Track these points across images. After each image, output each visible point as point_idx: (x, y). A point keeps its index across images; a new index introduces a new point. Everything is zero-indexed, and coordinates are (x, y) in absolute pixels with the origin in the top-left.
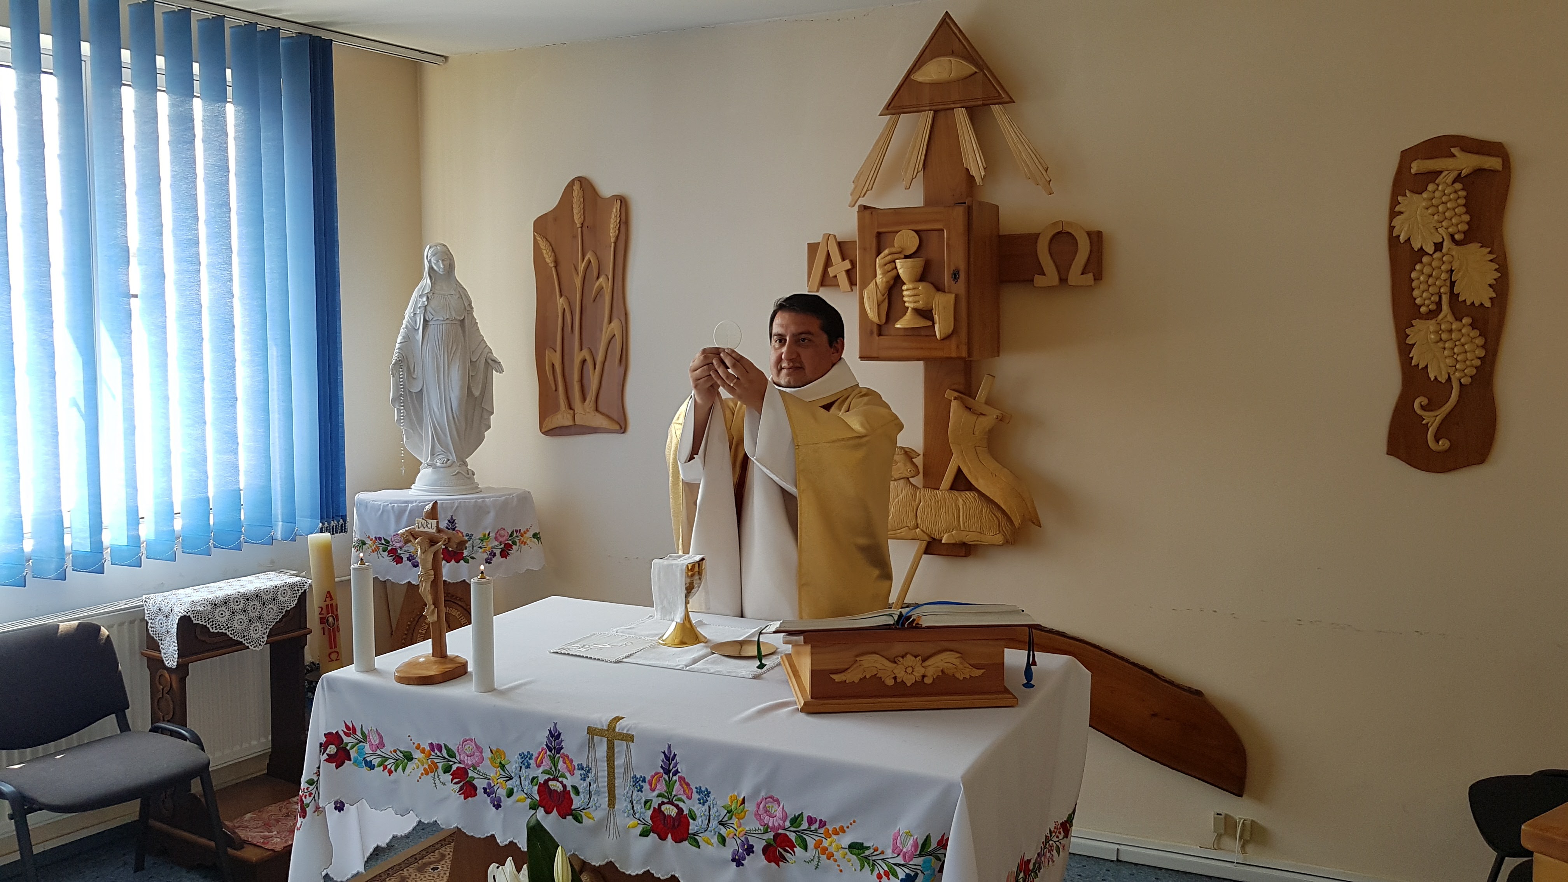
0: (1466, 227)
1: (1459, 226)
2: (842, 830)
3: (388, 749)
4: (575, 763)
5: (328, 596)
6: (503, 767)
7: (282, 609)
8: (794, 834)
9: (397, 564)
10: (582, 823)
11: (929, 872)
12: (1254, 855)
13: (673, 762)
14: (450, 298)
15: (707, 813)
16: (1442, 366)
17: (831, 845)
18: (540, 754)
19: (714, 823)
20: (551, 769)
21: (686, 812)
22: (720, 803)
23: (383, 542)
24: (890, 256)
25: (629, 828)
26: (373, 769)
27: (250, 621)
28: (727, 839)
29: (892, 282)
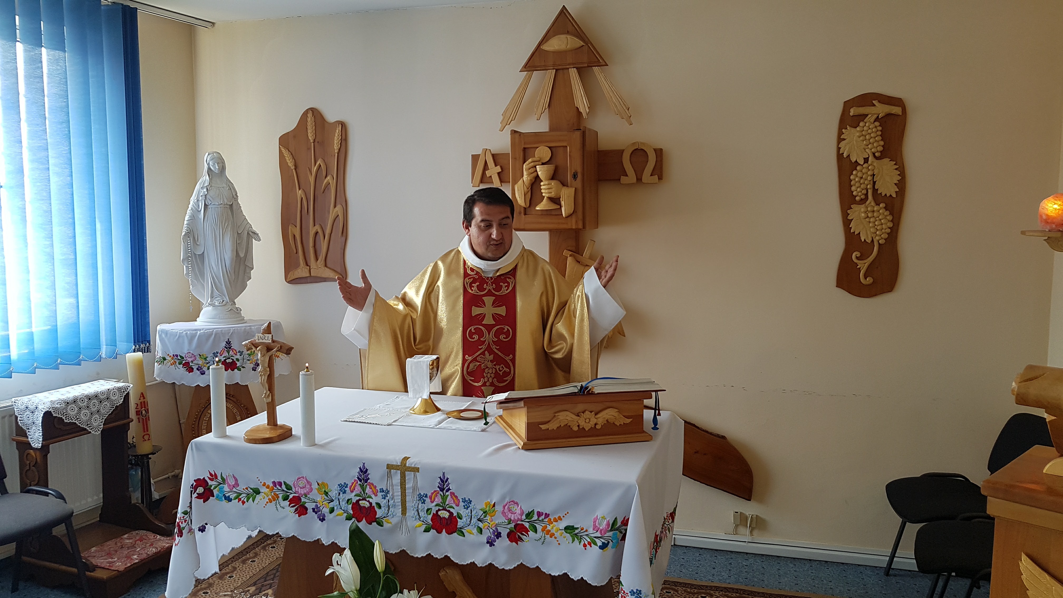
0: (882, 149)
1: (878, 148)
2: (560, 519)
3: (241, 487)
4: (378, 488)
5: (142, 396)
6: (326, 493)
7: (113, 405)
8: (528, 523)
9: (189, 373)
10: (383, 526)
11: (615, 541)
12: (758, 537)
13: (446, 483)
14: (223, 189)
15: (470, 514)
16: (868, 232)
17: (553, 528)
18: (353, 483)
19: (474, 520)
20: (361, 493)
21: (455, 514)
22: (479, 507)
23: (179, 358)
24: (532, 163)
25: (416, 527)
26: (231, 501)
27: (92, 414)
28: (483, 530)
29: (534, 180)
